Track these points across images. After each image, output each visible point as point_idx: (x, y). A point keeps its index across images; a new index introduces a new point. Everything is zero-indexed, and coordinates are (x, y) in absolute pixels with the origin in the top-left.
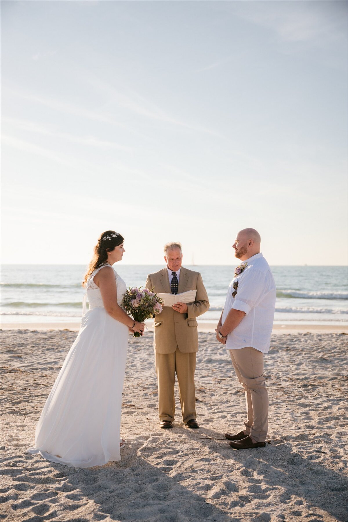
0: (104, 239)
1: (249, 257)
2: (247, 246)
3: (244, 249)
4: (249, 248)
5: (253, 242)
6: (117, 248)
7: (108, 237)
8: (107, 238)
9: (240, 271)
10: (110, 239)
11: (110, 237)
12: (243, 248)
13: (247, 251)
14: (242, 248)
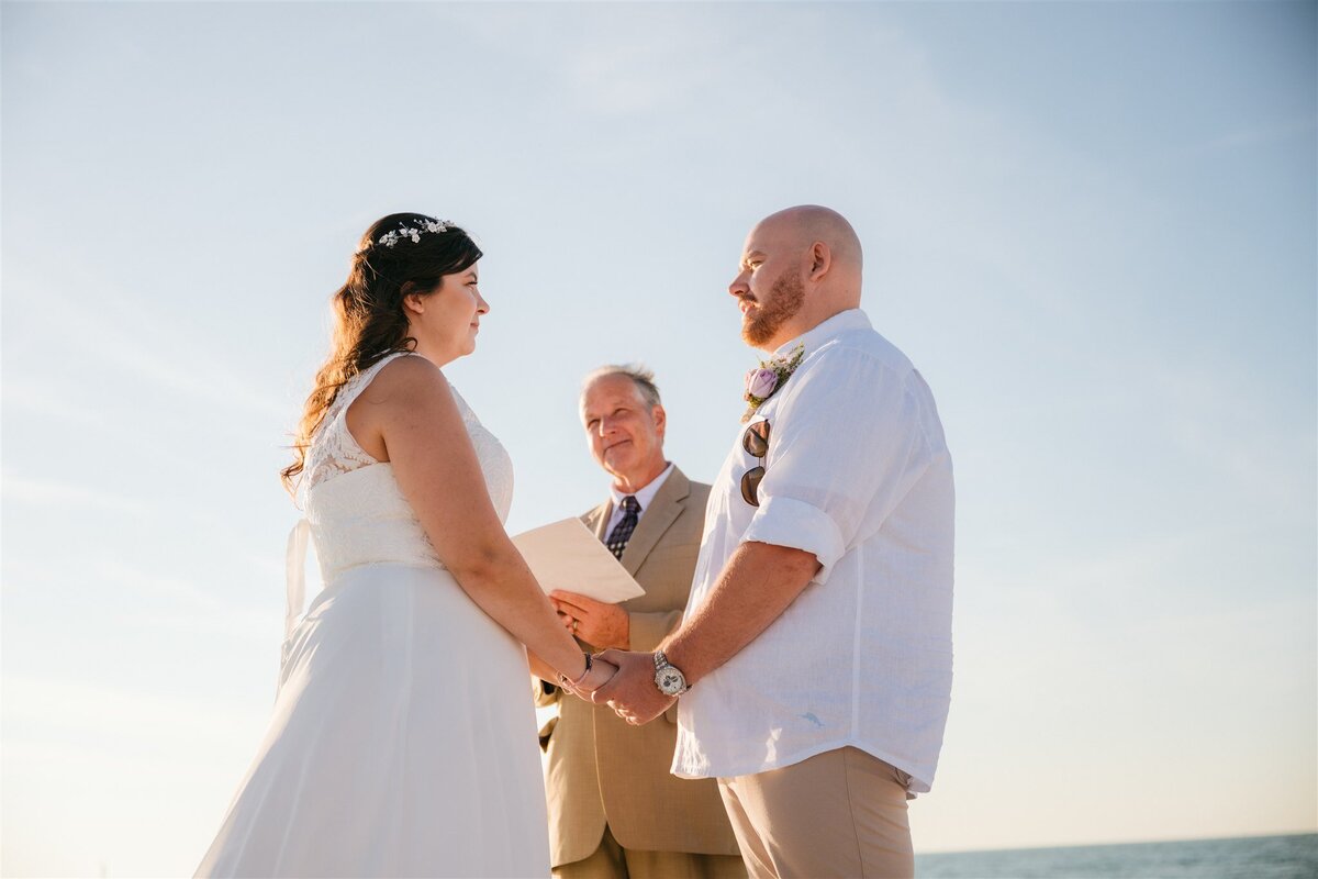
0: (389, 239)
1: (808, 326)
2: (804, 276)
3: (789, 289)
4: (810, 287)
5: (832, 258)
6: (452, 281)
7: (403, 231)
8: (398, 234)
9: (775, 380)
10: (416, 239)
11: (413, 232)
12: (782, 284)
13: (805, 298)
14: (780, 287)
